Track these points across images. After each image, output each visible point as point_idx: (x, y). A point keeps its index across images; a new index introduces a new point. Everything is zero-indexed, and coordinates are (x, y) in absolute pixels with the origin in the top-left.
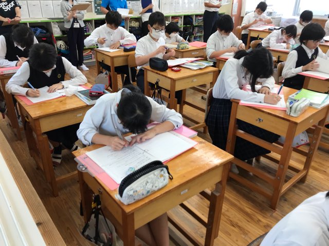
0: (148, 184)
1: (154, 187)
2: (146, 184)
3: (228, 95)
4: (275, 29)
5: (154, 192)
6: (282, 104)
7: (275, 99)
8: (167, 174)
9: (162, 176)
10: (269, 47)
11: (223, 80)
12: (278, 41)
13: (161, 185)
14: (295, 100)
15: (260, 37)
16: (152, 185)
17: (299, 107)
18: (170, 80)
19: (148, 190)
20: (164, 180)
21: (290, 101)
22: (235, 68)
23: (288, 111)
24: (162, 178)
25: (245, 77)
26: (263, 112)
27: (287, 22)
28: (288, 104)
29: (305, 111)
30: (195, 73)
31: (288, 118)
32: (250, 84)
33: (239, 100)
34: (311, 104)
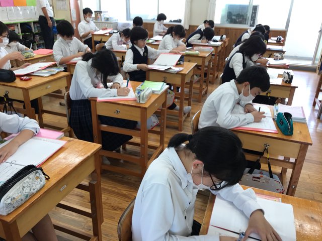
0: (25, 189)
1: (32, 190)
2: (23, 190)
3: (85, 94)
4: (114, 32)
5: (33, 195)
6: (132, 95)
7: (126, 91)
8: (43, 175)
9: (38, 178)
10: (112, 49)
11: (77, 82)
12: (119, 43)
13: (38, 187)
14: (141, 90)
15: (103, 40)
16: (29, 188)
17: (145, 95)
18: (21, 90)
19: (26, 194)
20: (41, 181)
21: (137, 91)
22: (86, 70)
23: (138, 99)
24: (39, 180)
25: (96, 77)
26: (118, 104)
27: (124, 26)
28: (136, 94)
29: (150, 98)
30: (48, 79)
31: (139, 105)
32: (102, 83)
33: (96, 98)
34: (153, 92)
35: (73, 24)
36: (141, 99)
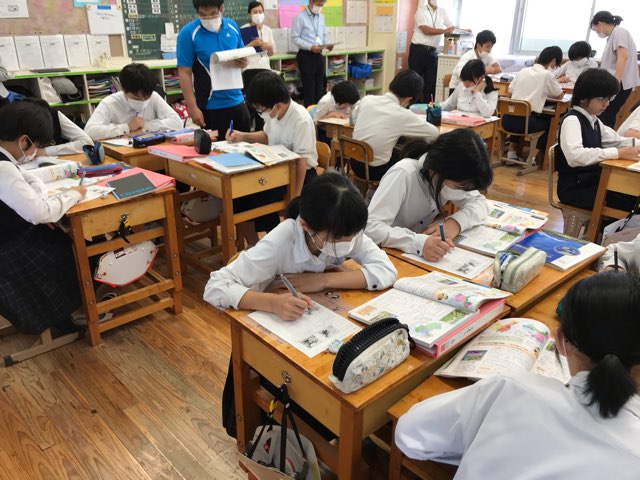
0: (384, 357)
1: (390, 362)
2: (381, 358)
5: (391, 370)
8: (408, 341)
9: (400, 342)
13: (399, 359)
16: (388, 358)
17: (518, 270)
19: (383, 366)
20: (404, 350)
23: (497, 279)
28: (497, 262)
35: (397, 59)
36: (506, 280)
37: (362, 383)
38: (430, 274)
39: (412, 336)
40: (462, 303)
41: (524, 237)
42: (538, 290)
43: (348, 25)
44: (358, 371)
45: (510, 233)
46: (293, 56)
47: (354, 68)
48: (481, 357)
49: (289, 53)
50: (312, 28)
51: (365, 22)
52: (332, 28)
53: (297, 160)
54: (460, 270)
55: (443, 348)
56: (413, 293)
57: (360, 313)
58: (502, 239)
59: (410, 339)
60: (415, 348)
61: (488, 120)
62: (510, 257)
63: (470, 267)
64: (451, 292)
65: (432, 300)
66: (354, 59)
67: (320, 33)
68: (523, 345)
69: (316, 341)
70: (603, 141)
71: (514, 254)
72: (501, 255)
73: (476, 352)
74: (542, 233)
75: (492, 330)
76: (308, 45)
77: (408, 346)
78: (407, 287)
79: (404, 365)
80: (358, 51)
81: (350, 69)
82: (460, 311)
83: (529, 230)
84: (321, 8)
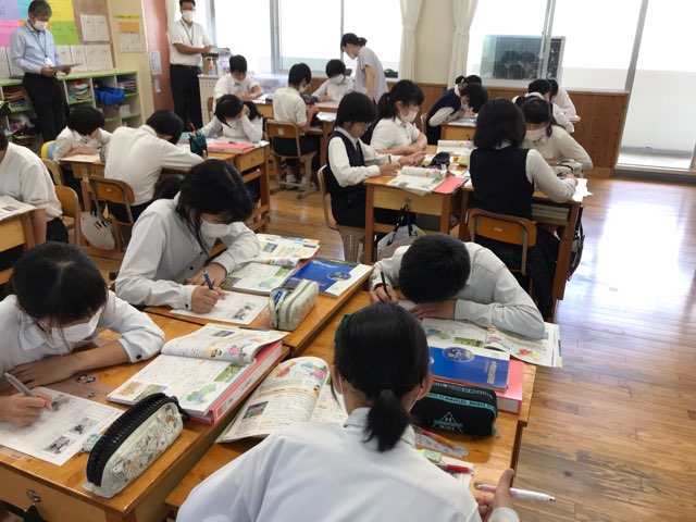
0: (150, 442)
1: (160, 445)
5: (161, 455)
8: (179, 414)
9: (170, 419)
13: (170, 438)
16: (155, 441)
17: (293, 307)
19: (150, 453)
24: (171, 423)
35: (153, 82)
36: (283, 320)
37: (127, 480)
38: (203, 328)
39: (183, 407)
40: (236, 356)
41: (298, 268)
42: (315, 322)
43: (86, 43)
44: (119, 468)
45: (284, 267)
46: (19, 81)
47: (102, 93)
48: (262, 410)
49: (12, 78)
50: (37, 47)
51: (108, 39)
52: (66, 46)
53: (31, 213)
54: (236, 317)
55: (220, 411)
56: (184, 355)
57: (122, 393)
58: (277, 274)
59: (181, 411)
60: (189, 420)
61: (257, 146)
62: (285, 293)
63: (247, 311)
64: (224, 346)
65: (205, 358)
66: (101, 83)
67: (50, 52)
68: (303, 386)
69: (67, 443)
70: (366, 159)
71: (289, 289)
72: (275, 292)
73: (257, 406)
74: (315, 262)
75: (272, 377)
76: (35, 67)
77: (180, 420)
78: (176, 350)
79: (178, 443)
80: (104, 73)
81: (97, 95)
82: (236, 365)
83: (302, 261)
84: (46, 23)
